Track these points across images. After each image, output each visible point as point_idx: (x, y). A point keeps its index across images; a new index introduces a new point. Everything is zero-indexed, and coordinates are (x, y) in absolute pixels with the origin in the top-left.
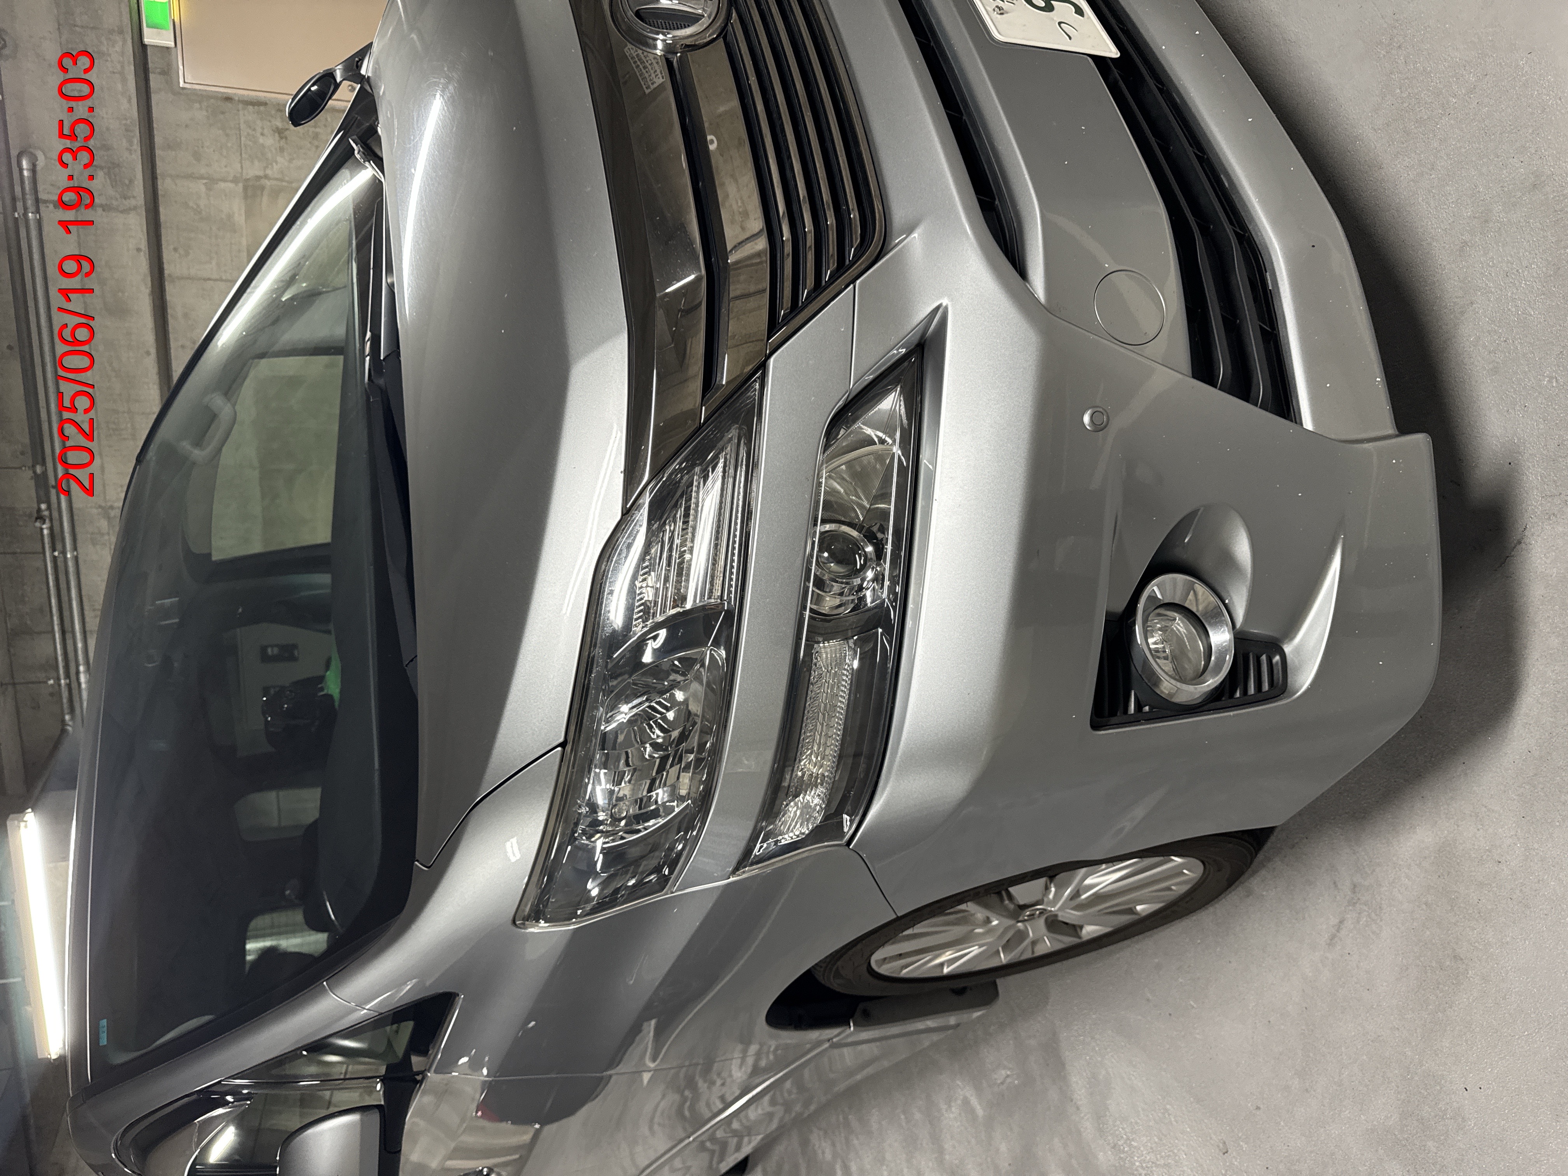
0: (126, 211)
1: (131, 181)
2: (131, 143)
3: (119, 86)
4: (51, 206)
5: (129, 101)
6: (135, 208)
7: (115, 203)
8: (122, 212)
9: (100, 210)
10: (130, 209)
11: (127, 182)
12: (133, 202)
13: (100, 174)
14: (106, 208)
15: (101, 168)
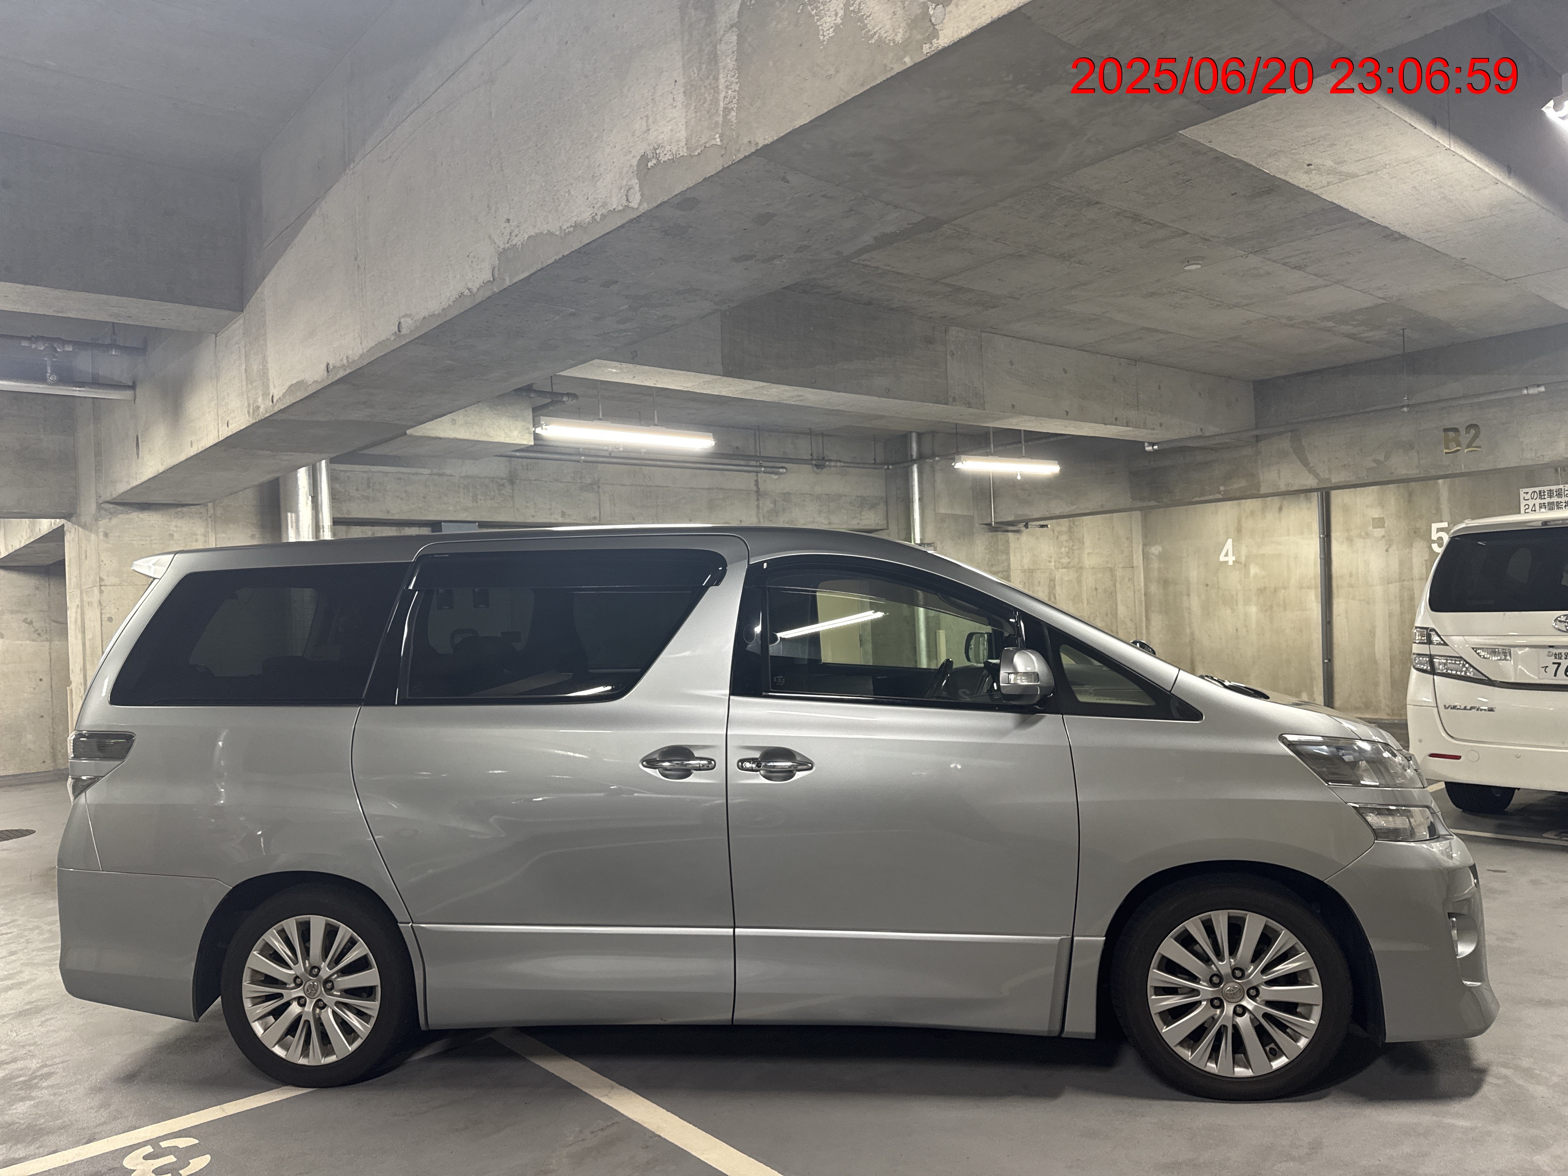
0: (757, 516)
1: (771, 521)
2: (788, 523)
3: (809, 520)
4: (755, 478)
5: (804, 524)
6: (759, 522)
7: (761, 511)
8: (757, 515)
9: (756, 503)
10: (759, 519)
11: (770, 519)
12: (762, 521)
13: (772, 506)
14: (758, 506)
15: (775, 506)
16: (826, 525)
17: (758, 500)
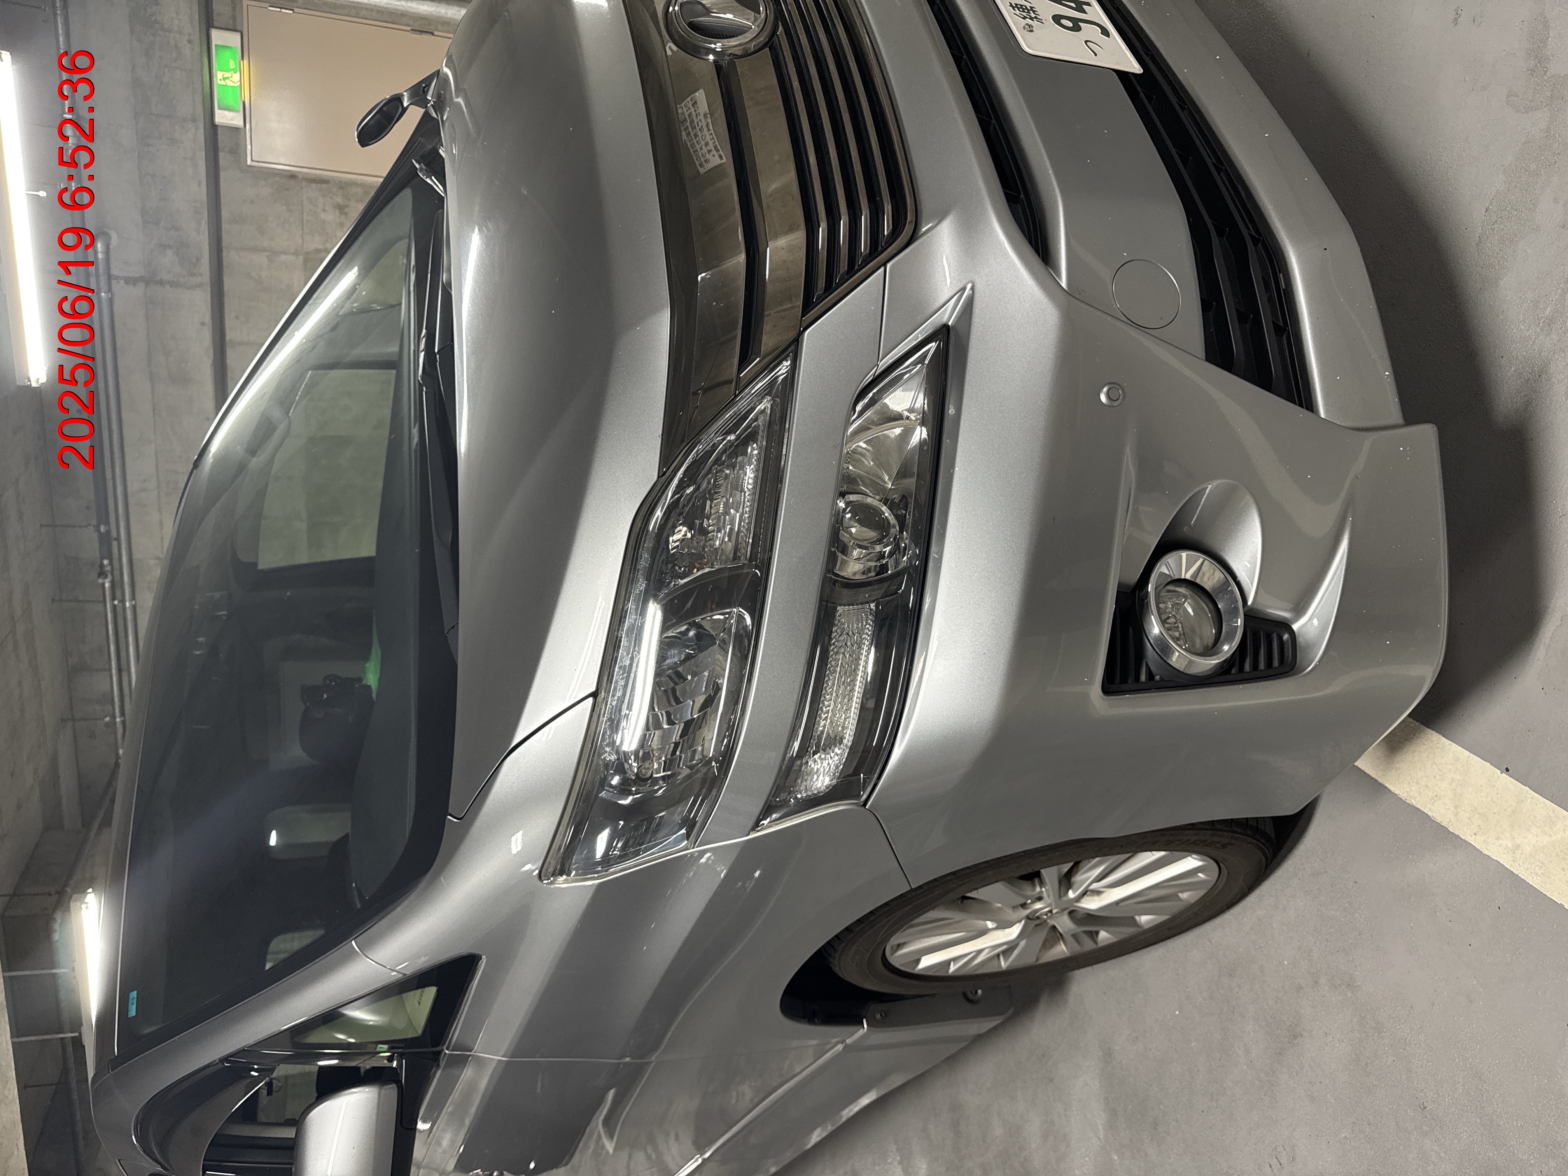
0: (192, 288)
1: (198, 260)
2: (200, 224)
4: (122, 282)
5: (199, 183)
6: (200, 285)
7: (182, 280)
8: (188, 288)
9: (167, 287)
10: (197, 286)
11: (194, 260)
12: (198, 279)
13: (170, 252)
14: (174, 284)
15: (170, 247)
16: (197, 129)
17: (161, 283)
